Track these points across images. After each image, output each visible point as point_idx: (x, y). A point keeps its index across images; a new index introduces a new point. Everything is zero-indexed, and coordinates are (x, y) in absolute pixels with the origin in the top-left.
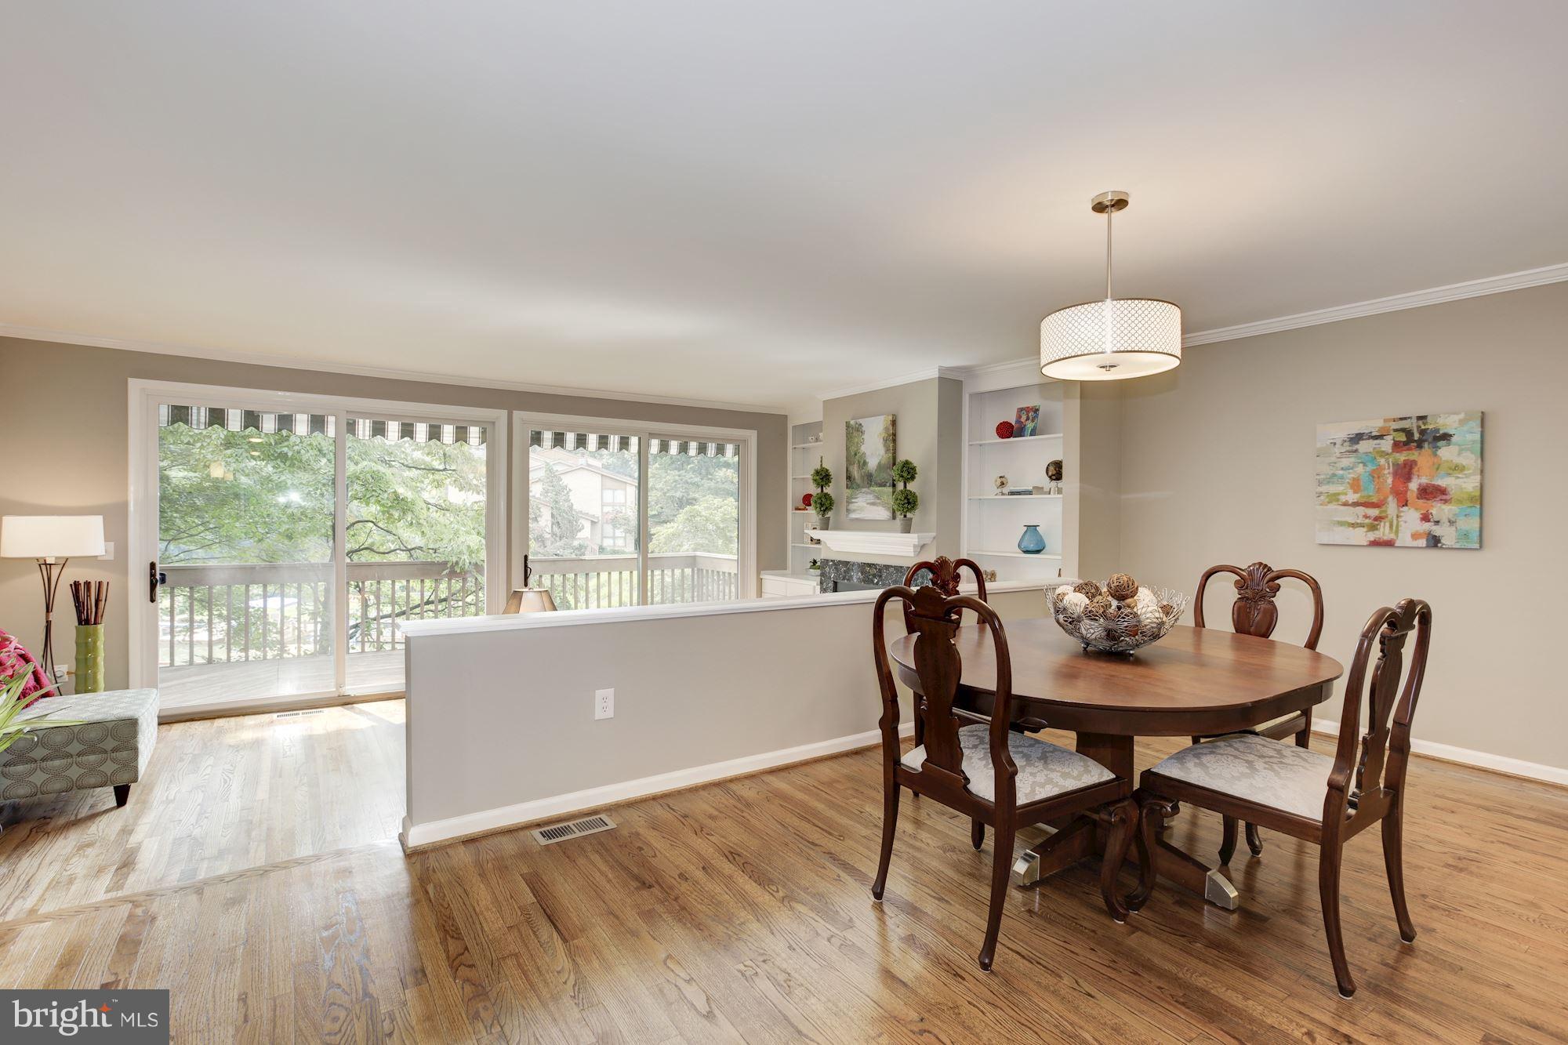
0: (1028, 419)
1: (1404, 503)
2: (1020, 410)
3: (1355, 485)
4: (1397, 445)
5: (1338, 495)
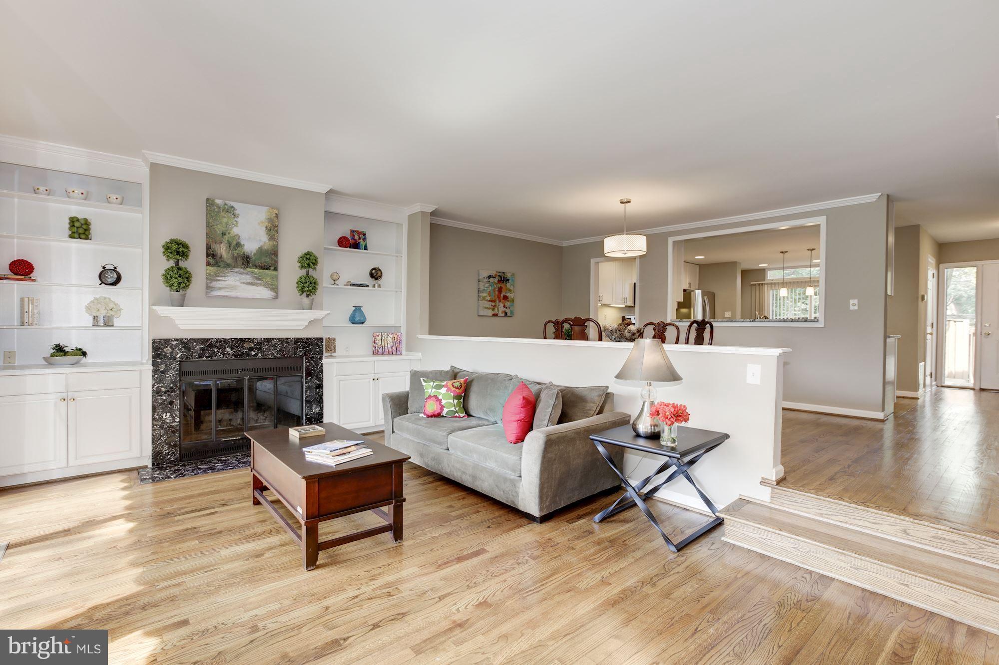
0: (360, 239)
1: (500, 301)
2: (353, 231)
3: (489, 294)
4: (499, 281)
5: (485, 297)
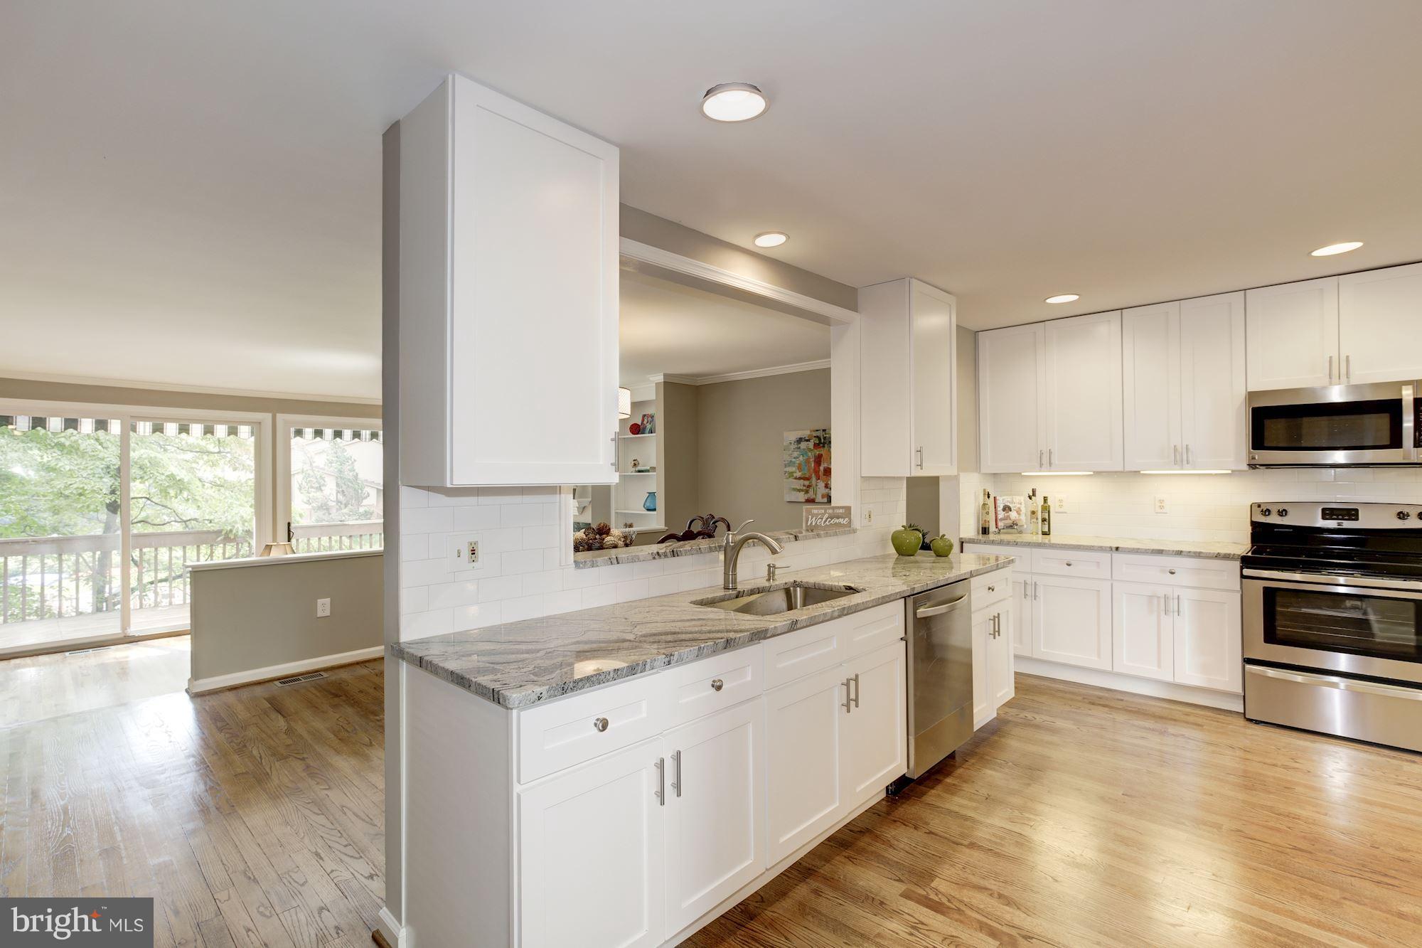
0: (648, 422)
1: (818, 478)
2: (644, 416)
3: (800, 468)
4: (816, 446)
5: (792, 472)
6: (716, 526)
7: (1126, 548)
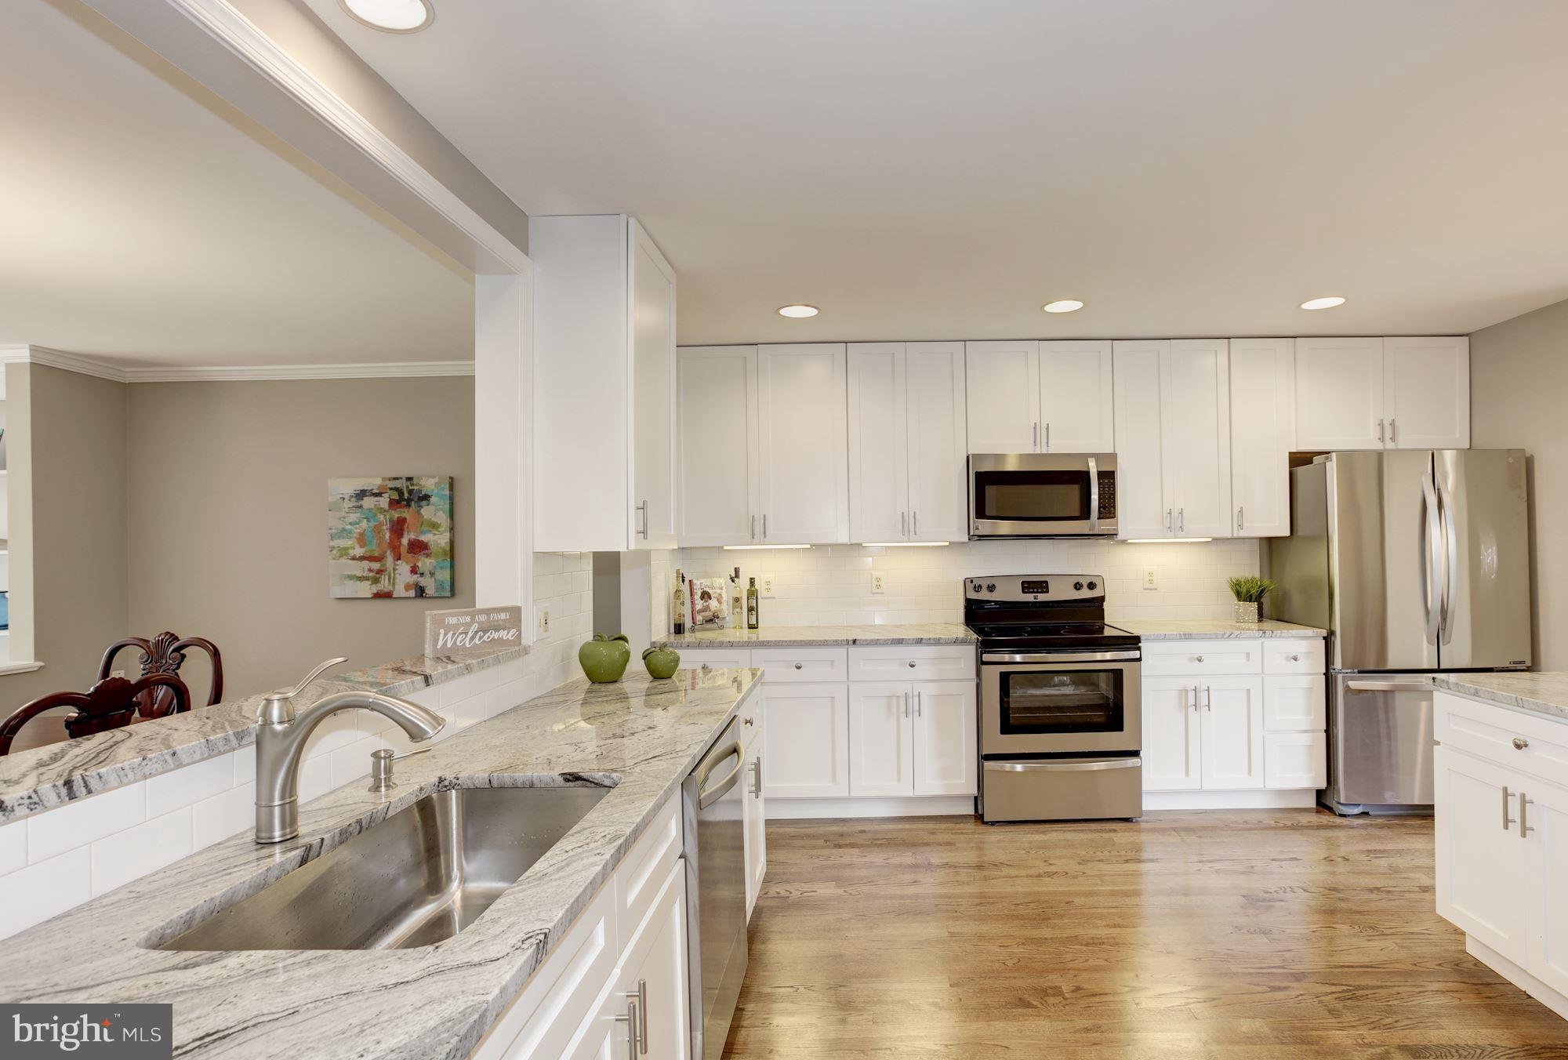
1: (398, 557)
3: (362, 540)
4: (393, 504)
5: (347, 548)
6: (183, 656)
7: (864, 640)
